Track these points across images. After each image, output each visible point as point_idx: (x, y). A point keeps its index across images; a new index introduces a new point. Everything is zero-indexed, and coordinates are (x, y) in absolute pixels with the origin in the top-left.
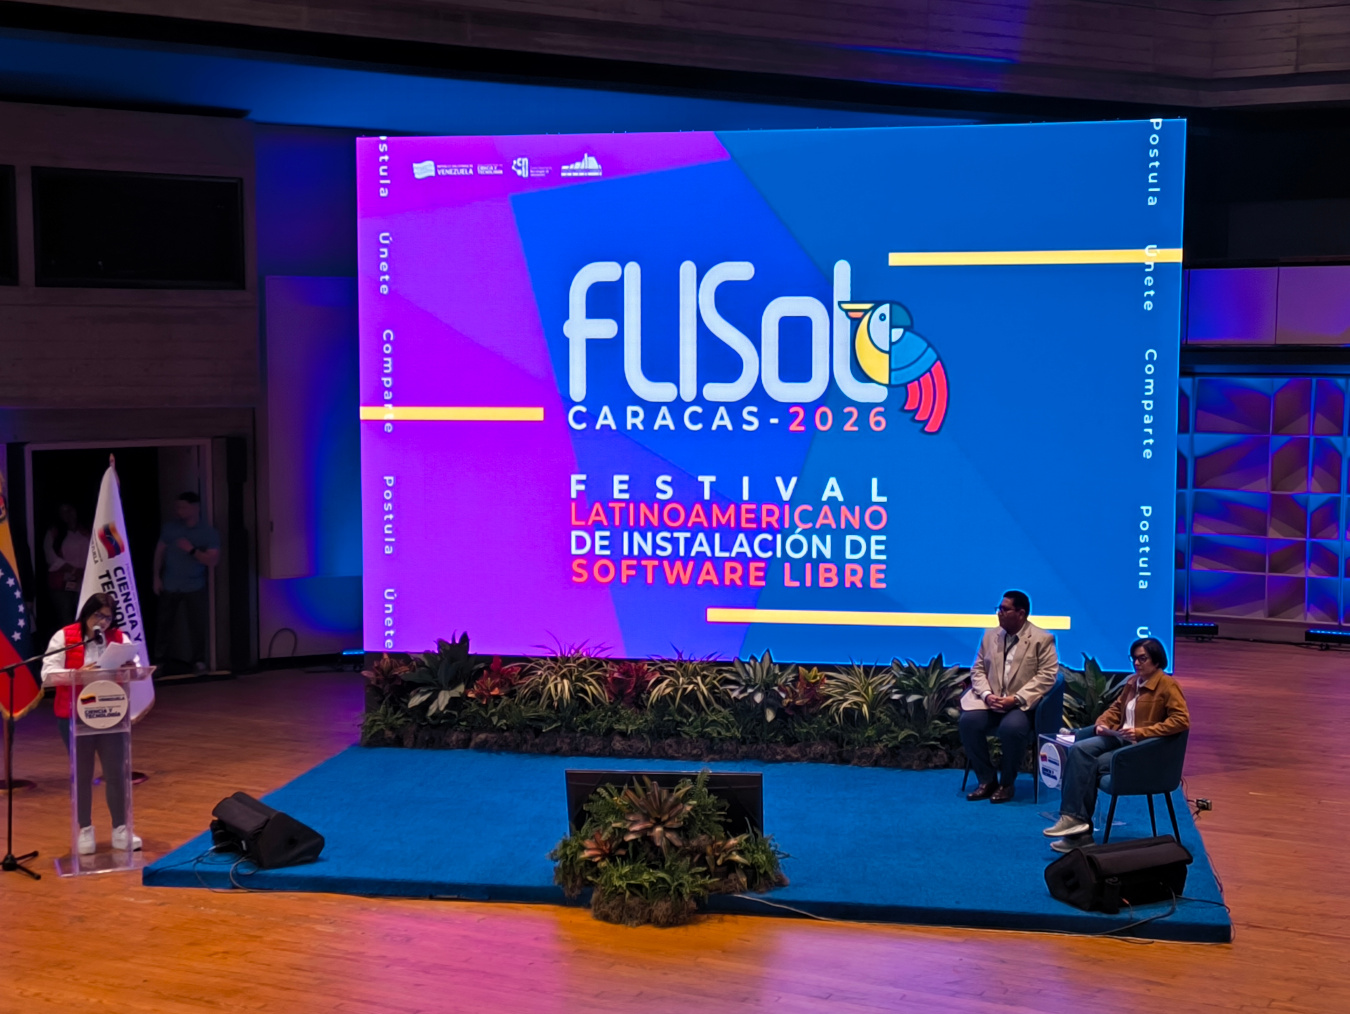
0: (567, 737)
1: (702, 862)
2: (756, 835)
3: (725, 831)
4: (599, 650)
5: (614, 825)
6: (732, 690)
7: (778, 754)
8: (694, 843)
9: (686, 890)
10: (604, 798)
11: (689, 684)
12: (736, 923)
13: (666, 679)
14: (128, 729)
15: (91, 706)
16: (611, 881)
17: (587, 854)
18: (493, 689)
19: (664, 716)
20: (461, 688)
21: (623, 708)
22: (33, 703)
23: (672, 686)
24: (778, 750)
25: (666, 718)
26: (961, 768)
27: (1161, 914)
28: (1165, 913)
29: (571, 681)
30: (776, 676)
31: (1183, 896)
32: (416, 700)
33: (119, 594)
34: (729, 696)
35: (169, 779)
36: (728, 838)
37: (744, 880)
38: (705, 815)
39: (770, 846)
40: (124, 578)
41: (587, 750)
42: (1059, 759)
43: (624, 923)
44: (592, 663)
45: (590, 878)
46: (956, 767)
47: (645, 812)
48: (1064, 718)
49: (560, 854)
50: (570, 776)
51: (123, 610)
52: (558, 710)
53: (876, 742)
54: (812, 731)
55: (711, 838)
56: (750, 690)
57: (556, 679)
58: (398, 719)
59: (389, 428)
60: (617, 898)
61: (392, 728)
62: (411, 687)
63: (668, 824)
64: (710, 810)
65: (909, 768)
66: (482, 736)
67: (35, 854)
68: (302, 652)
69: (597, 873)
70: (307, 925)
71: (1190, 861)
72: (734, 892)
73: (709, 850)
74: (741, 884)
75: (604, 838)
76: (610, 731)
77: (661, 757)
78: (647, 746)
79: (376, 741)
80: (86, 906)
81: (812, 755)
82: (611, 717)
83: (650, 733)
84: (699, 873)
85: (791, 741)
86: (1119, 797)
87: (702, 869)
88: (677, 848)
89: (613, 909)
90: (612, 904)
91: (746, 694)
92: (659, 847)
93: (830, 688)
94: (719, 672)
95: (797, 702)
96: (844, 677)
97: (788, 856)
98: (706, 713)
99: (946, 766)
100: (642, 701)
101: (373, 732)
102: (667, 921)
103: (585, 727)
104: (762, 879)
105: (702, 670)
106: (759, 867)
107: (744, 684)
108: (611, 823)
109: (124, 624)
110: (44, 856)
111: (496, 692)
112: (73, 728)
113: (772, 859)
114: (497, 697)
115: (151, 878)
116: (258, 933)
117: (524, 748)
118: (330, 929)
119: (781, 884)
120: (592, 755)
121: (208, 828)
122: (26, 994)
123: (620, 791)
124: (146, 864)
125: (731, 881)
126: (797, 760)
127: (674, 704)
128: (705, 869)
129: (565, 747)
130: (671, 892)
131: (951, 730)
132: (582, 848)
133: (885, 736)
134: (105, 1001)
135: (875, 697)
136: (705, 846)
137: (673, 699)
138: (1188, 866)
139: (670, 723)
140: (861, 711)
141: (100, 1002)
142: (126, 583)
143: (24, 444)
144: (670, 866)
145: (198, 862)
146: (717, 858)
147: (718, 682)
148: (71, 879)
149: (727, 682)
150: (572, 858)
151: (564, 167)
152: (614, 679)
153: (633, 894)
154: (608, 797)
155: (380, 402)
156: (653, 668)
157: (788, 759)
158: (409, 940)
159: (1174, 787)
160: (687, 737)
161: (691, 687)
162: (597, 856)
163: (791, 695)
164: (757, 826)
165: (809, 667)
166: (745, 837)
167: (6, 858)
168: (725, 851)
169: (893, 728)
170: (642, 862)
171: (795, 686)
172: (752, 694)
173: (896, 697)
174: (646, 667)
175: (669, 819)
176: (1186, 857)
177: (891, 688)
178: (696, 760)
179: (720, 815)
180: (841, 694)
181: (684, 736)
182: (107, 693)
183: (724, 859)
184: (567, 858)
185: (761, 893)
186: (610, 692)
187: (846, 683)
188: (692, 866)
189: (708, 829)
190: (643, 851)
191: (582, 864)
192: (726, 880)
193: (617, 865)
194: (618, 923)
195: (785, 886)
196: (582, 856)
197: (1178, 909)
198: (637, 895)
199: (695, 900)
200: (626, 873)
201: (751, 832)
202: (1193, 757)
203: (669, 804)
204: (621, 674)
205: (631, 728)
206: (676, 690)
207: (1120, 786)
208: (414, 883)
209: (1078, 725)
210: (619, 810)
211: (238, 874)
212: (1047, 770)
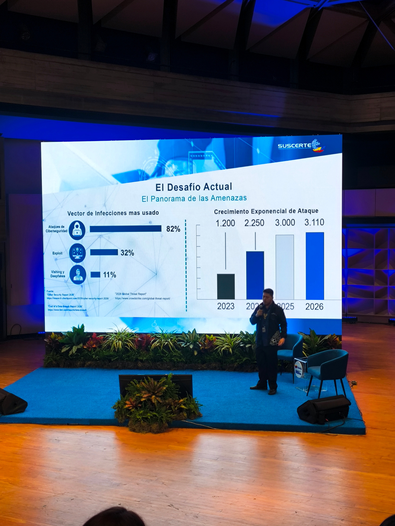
0: (121, 362)
1: (170, 408)
2: (190, 398)
3: (179, 396)
4: (133, 329)
5: (137, 395)
6: (182, 344)
7: (199, 367)
8: (167, 401)
9: (164, 419)
10: (133, 385)
12: (183, 431)
13: (157, 340)
16: (136, 417)
17: (127, 406)
18: (93, 345)
19: (157, 354)
20: (81, 345)
21: (141, 351)
24: (199, 366)
28: (341, 424)
29: (122, 341)
30: (198, 338)
31: (348, 417)
32: (64, 350)
34: (181, 346)
36: (180, 399)
37: (185, 415)
38: (171, 391)
39: (196, 402)
41: (128, 367)
42: (302, 367)
43: (141, 432)
44: (130, 335)
45: (128, 415)
47: (148, 390)
48: (303, 352)
49: (117, 407)
50: (120, 377)
52: (117, 352)
53: (235, 362)
54: (211, 358)
55: (173, 399)
57: (117, 341)
58: (58, 357)
60: (138, 423)
61: (55, 361)
62: (63, 345)
63: (157, 394)
64: (173, 389)
65: (247, 371)
66: (89, 363)
68: (23, 333)
69: (131, 414)
70: (20, 436)
71: (350, 404)
72: (182, 420)
73: (173, 403)
74: (185, 416)
75: (133, 400)
76: (137, 359)
77: (156, 369)
78: (150, 365)
79: (49, 365)
81: (211, 367)
82: (137, 354)
83: (152, 360)
84: (169, 412)
85: (203, 362)
86: (324, 381)
88: (160, 403)
89: (137, 427)
90: (136, 425)
91: (187, 345)
92: (154, 403)
93: (217, 342)
94: (177, 337)
95: (206, 348)
96: (223, 338)
97: (202, 405)
98: (172, 352)
100: (149, 349)
101: (48, 362)
102: (157, 432)
103: (128, 359)
104: (192, 414)
105: (171, 337)
106: (191, 410)
107: (186, 341)
111: (94, 346)
113: (196, 406)
114: (95, 348)
117: (105, 367)
118: (29, 438)
119: (199, 416)
120: (130, 369)
123: (139, 382)
126: (206, 369)
127: (160, 349)
128: (171, 411)
129: (120, 366)
130: (159, 420)
132: (126, 404)
133: (238, 360)
135: (234, 346)
136: (171, 402)
137: (160, 347)
138: (349, 406)
139: (159, 356)
140: (229, 351)
144: (158, 410)
146: (175, 407)
147: (176, 341)
149: (180, 341)
150: (121, 408)
152: (138, 340)
153: (144, 422)
154: (135, 385)
156: (152, 336)
157: (203, 369)
159: (344, 377)
160: (165, 361)
161: (166, 343)
162: (131, 407)
163: (203, 345)
164: (190, 394)
165: (210, 335)
166: (186, 398)
168: (178, 404)
169: (241, 357)
170: (148, 409)
171: (205, 342)
172: (189, 345)
173: (242, 345)
174: (150, 336)
175: (158, 392)
177: (240, 342)
178: (169, 370)
179: (177, 391)
180: (222, 345)
181: (164, 361)
183: (178, 407)
184: (119, 408)
185: (192, 420)
186: (136, 345)
187: (223, 340)
188: (166, 410)
189: (172, 396)
190: (148, 405)
191: (125, 410)
192: (179, 415)
193: (138, 410)
194: (139, 432)
195: (201, 417)
196: (125, 407)
197: (346, 422)
198: (146, 422)
199: (168, 423)
200: (142, 413)
201: (188, 397)
202: (350, 365)
203: (158, 387)
204: (141, 338)
205: (144, 358)
206: (161, 344)
207: (324, 377)
208: (61, 419)
209: (308, 355)
210: (139, 389)
212: (297, 371)
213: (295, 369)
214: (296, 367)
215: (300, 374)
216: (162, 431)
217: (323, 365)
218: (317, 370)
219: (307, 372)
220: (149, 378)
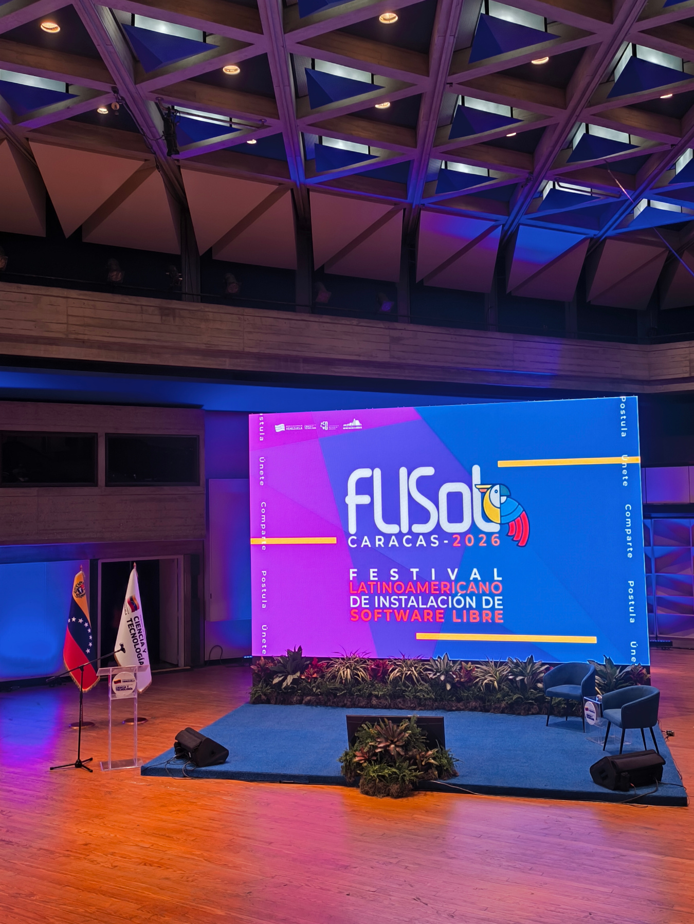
0: (349, 698)
1: (415, 763)
2: (442, 749)
3: (426, 747)
4: (365, 654)
5: (370, 744)
6: (430, 674)
7: (453, 707)
8: (410, 753)
9: (407, 778)
10: (365, 729)
11: (408, 671)
12: (432, 795)
13: (397, 668)
14: (137, 696)
15: (119, 685)
16: (369, 773)
17: (357, 759)
18: (313, 674)
19: (396, 687)
20: (298, 674)
21: (376, 683)
22: (94, 684)
23: (400, 672)
24: (453, 705)
25: (397, 688)
26: (546, 714)
27: (651, 791)
28: (653, 791)
29: (351, 670)
30: (450, 666)
31: (662, 782)
32: (276, 681)
33: (136, 629)
34: (428, 677)
35: (158, 721)
36: (428, 751)
37: (436, 773)
38: (415, 738)
39: (449, 755)
40: (139, 622)
41: (359, 705)
42: (595, 710)
43: (376, 796)
44: (361, 661)
45: (359, 772)
46: (543, 714)
47: (386, 737)
48: (596, 688)
49: (344, 759)
50: (349, 718)
51: (138, 638)
52: (345, 685)
53: (502, 701)
54: (470, 695)
55: (419, 750)
56: (438, 674)
57: (344, 669)
58: (268, 689)
59: (264, 548)
60: (372, 782)
61: (265, 695)
62: (274, 674)
63: (397, 743)
64: (418, 736)
65: (519, 714)
66: (309, 698)
67: (91, 759)
68: (225, 657)
70: (219, 796)
71: (664, 763)
72: (431, 779)
73: (418, 757)
74: (435, 775)
75: (365, 751)
76: (370, 695)
77: (396, 708)
78: (388, 703)
79: (257, 701)
80: (113, 786)
81: (470, 707)
82: (370, 688)
83: (390, 696)
84: (414, 769)
85: (459, 700)
86: (626, 730)
87: (414, 767)
88: (402, 756)
89: (370, 788)
90: (370, 786)
91: (436, 676)
92: (393, 755)
93: (477, 672)
94: (423, 665)
95: (462, 680)
96: (484, 667)
97: (458, 760)
98: (417, 686)
99: (538, 713)
100: (386, 680)
101: (256, 696)
102: (398, 795)
103: (358, 693)
104: (445, 772)
105: (415, 664)
106: (444, 766)
107: (435, 671)
108: (369, 742)
109: (138, 644)
110: (95, 760)
111: (315, 675)
112: (110, 695)
113: (449, 760)
114: (316, 678)
115: (145, 771)
116: (195, 801)
117: (329, 704)
118: (230, 799)
119: (455, 775)
120: (361, 707)
121: (173, 746)
122: (80, 831)
123: (373, 726)
124: (143, 765)
125: (429, 774)
126: (463, 710)
127: (401, 681)
128: (416, 767)
129: (349, 703)
130: (400, 779)
131: (540, 695)
132: (355, 756)
133: (506, 698)
134: (118, 836)
135: (501, 678)
136: (416, 755)
137: (401, 678)
138: (663, 766)
139: (399, 691)
140: (494, 684)
141: (116, 836)
142: (140, 624)
143: (98, 559)
144: (399, 766)
145: (168, 763)
146: (422, 761)
147: (423, 670)
148: (107, 772)
149: (427, 670)
150: (350, 761)
151: (344, 425)
152: (372, 668)
153: (381, 781)
154: (367, 729)
155: (260, 536)
156: (391, 663)
157: (458, 709)
158: (268, 804)
159: (654, 725)
160: (408, 698)
161: (409, 672)
162: (361, 760)
163: (458, 676)
164: (442, 744)
165: (467, 662)
166: (436, 750)
167: (77, 762)
168: (426, 757)
169: (510, 693)
170: (385, 763)
171: (461, 672)
172: (439, 676)
173: (511, 677)
174: (387, 662)
175: (398, 741)
176: (662, 761)
177: (508, 673)
178: (413, 710)
179: (423, 739)
180: (483, 676)
182: (127, 678)
183: (425, 762)
184: (347, 761)
185: (445, 780)
186: (370, 675)
187: (486, 670)
188: (410, 766)
189: (417, 746)
190: (385, 758)
191: (355, 764)
192: (427, 773)
193: (372, 765)
194: (373, 796)
195: (457, 776)
196: (355, 760)
197: (660, 789)
198: (382, 781)
199: (412, 784)
200: (377, 769)
201: (439, 748)
202: (662, 709)
203: (397, 733)
204: (375, 666)
205: (381, 693)
206: (402, 674)
207: (626, 724)
208: (272, 774)
209: (604, 692)
210: (373, 736)
211: (186, 769)
212: (589, 716)
213: (586, 712)
214: (587, 709)
215: (593, 720)
216: (404, 795)
217: (625, 707)
218: (616, 714)
219: (602, 716)
220: (386, 720)
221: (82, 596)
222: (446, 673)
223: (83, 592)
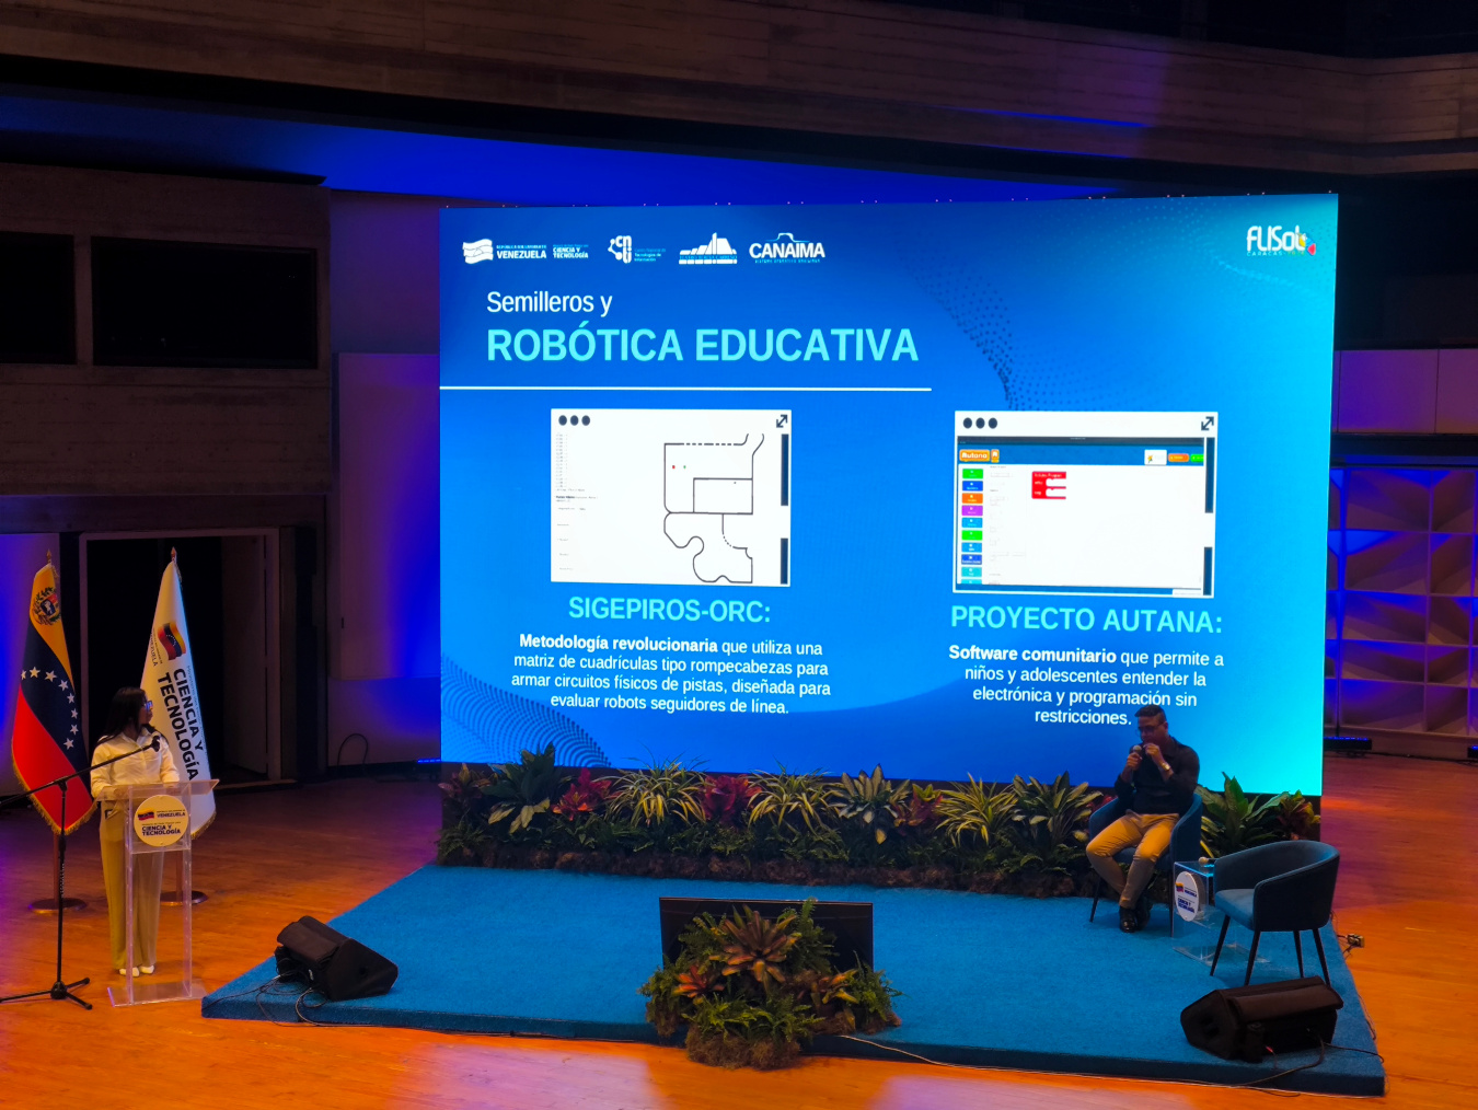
0: (660, 857)
1: (807, 999)
2: (865, 970)
3: (832, 965)
4: (695, 762)
5: (711, 958)
6: (840, 808)
7: (889, 878)
8: (798, 979)
9: (789, 1030)
10: (701, 928)
11: (794, 801)
12: (844, 1066)
13: (769, 795)
14: (188, 847)
15: (150, 822)
16: (707, 1019)
17: (680, 990)
18: (580, 804)
19: (766, 836)
20: (546, 803)
21: (721, 826)
23: (775, 803)
24: (890, 874)
25: (767, 839)
26: (1089, 896)
27: (1307, 1064)
28: (1312, 1063)
29: (665, 796)
30: (887, 793)
31: (1333, 1044)
32: (496, 817)
33: (179, 699)
34: (837, 815)
35: (230, 899)
36: (835, 973)
37: (852, 1019)
38: (809, 948)
39: (881, 983)
40: (185, 681)
41: (682, 872)
42: (1197, 890)
43: (721, 1065)
44: (688, 777)
45: (685, 1016)
46: (1083, 895)
47: (745, 944)
48: (1202, 843)
49: (652, 988)
50: (664, 903)
51: (183, 716)
52: (651, 828)
53: (996, 867)
54: (926, 854)
55: (816, 973)
56: (860, 809)
57: (649, 794)
58: (477, 835)
60: (715, 1037)
61: (471, 846)
62: (491, 802)
63: (770, 958)
64: (816, 942)
65: (1032, 895)
66: (569, 856)
67: (86, 981)
68: (374, 759)
70: (379, 1063)
71: (1340, 1005)
72: (841, 1033)
73: (814, 986)
74: (848, 1024)
75: (700, 972)
76: (707, 851)
77: (762, 880)
78: (747, 869)
79: (452, 860)
80: (141, 1039)
81: (926, 880)
82: (708, 836)
83: (750, 854)
84: (804, 1011)
85: (903, 865)
86: (1262, 933)
87: (806, 1007)
88: (780, 984)
89: (710, 1049)
90: (709, 1044)
91: (855, 813)
92: (760, 983)
93: (947, 805)
94: (826, 788)
95: (911, 822)
96: (961, 796)
97: (900, 994)
98: (811, 832)
99: (1073, 894)
100: (743, 820)
101: (450, 850)
102: (768, 1064)
103: (680, 847)
104: (872, 1019)
105: (808, 786)
106: (869, 1006)
107: (852, 801)
108: (708, 955)
109: (185, 731)
110: (95, 984)
111: (584, 807)
113: (882, 994)
114: (586, 813)
115: (211, 1009)
116: (326, 1072)
117: (613, 869)
118: (403, 1068)
119: (892, 1024)
120: (687, 877)
121: (273, 955)
124: (206, 994)
125: (838, 1021)
126: (910, 885)
127: (777, 823)
128: (809, 1007)
129: (658, 869)
130: (773, 1032)
131: (1078, 855)
132: (677, 983)
133: (1006, 861)
135: (996, 819)
136: (810, 982)
137: (776, 817)
138: (1338, 1012)
139: (772, 843)
140: (979, 833)
142: (187, 687)
143: (78, 533)
144: (774, 1002)
145: (261, 992)
146: (823, 995)
147: (825, 799)
148: (125, 1009)
149: (834, 799)
150: (665, 993)
152: (713, 795)
153: (732, 1034)
154: (705, 928)
156: (753, 784)
157: (900, 884)
158: (488, 1080)
159: (1323, 923)
160: (791, 859)
161: (795, 805)
162: (693, 991)
163: (904, 814)
164: (866, 960)
165: (923, 784)
166: (853, 972)
167: (55, 987)
168: (832, 987)
169: (1014, 852)
170: (742, 998)
171: (908, 805)
172: (863, 813)
173: (1018, 818)
174: (747, 782)
175: (771, 952)
176: (1335, 1001)
177: (1013, 808)
179: (827, 948)
180: (959, 814)
181: (788, 858)
182: (166, 808)
183: (830, 996)
184: (660, 993)
185: (870, 1034)
186: (707, 809)
187: (964, 802)
188: (795, 1004)
189: (813, 963)
190: (742, 987)
191: (677, 1000)
192: (832, 1019)
193: (715, 1001)
194: (717, 1065)
195: (896, 1026)
196: (677, 991)
197: (1327, 1059)
198: (735, 1035)
199: (799, 1041)
200: (724, 1011)
201: (860, 968)
202: (1343, 887)
203: (772, 935)
204: (722, 789)
205: (730, 848)
206: (779, 808)
207: (1264, 920)
208: (494, 1019)
209: (1218, 852)
210: (717, 941)
211: (304, 1006)
212: (1183, 902)
213: (1178, 895)
214: (1180, 888)
215: (1192, 910)
216: (782, 1065)
217: (1264, 886)
218: (1243, 901)
219: (1211, 903)
220: (747, 909)
221: (53, 619)
222: (878, 806)
223: (54, 611)
